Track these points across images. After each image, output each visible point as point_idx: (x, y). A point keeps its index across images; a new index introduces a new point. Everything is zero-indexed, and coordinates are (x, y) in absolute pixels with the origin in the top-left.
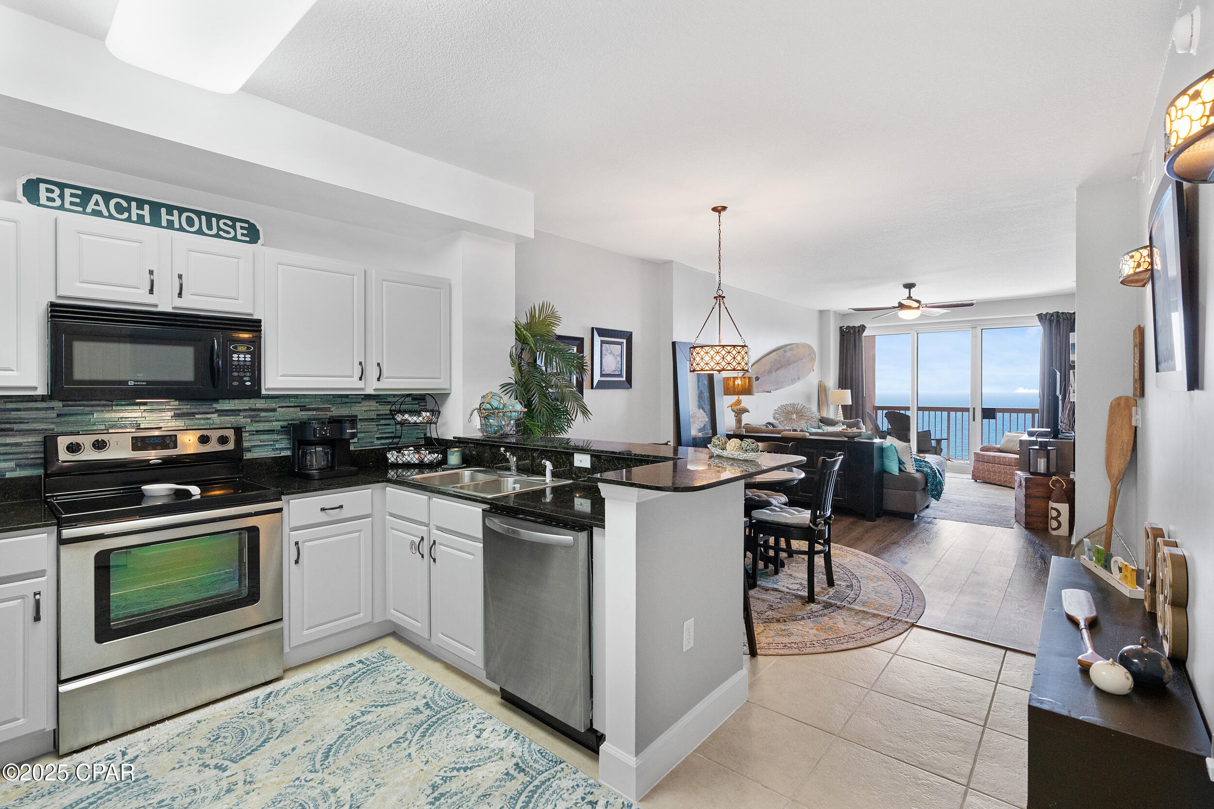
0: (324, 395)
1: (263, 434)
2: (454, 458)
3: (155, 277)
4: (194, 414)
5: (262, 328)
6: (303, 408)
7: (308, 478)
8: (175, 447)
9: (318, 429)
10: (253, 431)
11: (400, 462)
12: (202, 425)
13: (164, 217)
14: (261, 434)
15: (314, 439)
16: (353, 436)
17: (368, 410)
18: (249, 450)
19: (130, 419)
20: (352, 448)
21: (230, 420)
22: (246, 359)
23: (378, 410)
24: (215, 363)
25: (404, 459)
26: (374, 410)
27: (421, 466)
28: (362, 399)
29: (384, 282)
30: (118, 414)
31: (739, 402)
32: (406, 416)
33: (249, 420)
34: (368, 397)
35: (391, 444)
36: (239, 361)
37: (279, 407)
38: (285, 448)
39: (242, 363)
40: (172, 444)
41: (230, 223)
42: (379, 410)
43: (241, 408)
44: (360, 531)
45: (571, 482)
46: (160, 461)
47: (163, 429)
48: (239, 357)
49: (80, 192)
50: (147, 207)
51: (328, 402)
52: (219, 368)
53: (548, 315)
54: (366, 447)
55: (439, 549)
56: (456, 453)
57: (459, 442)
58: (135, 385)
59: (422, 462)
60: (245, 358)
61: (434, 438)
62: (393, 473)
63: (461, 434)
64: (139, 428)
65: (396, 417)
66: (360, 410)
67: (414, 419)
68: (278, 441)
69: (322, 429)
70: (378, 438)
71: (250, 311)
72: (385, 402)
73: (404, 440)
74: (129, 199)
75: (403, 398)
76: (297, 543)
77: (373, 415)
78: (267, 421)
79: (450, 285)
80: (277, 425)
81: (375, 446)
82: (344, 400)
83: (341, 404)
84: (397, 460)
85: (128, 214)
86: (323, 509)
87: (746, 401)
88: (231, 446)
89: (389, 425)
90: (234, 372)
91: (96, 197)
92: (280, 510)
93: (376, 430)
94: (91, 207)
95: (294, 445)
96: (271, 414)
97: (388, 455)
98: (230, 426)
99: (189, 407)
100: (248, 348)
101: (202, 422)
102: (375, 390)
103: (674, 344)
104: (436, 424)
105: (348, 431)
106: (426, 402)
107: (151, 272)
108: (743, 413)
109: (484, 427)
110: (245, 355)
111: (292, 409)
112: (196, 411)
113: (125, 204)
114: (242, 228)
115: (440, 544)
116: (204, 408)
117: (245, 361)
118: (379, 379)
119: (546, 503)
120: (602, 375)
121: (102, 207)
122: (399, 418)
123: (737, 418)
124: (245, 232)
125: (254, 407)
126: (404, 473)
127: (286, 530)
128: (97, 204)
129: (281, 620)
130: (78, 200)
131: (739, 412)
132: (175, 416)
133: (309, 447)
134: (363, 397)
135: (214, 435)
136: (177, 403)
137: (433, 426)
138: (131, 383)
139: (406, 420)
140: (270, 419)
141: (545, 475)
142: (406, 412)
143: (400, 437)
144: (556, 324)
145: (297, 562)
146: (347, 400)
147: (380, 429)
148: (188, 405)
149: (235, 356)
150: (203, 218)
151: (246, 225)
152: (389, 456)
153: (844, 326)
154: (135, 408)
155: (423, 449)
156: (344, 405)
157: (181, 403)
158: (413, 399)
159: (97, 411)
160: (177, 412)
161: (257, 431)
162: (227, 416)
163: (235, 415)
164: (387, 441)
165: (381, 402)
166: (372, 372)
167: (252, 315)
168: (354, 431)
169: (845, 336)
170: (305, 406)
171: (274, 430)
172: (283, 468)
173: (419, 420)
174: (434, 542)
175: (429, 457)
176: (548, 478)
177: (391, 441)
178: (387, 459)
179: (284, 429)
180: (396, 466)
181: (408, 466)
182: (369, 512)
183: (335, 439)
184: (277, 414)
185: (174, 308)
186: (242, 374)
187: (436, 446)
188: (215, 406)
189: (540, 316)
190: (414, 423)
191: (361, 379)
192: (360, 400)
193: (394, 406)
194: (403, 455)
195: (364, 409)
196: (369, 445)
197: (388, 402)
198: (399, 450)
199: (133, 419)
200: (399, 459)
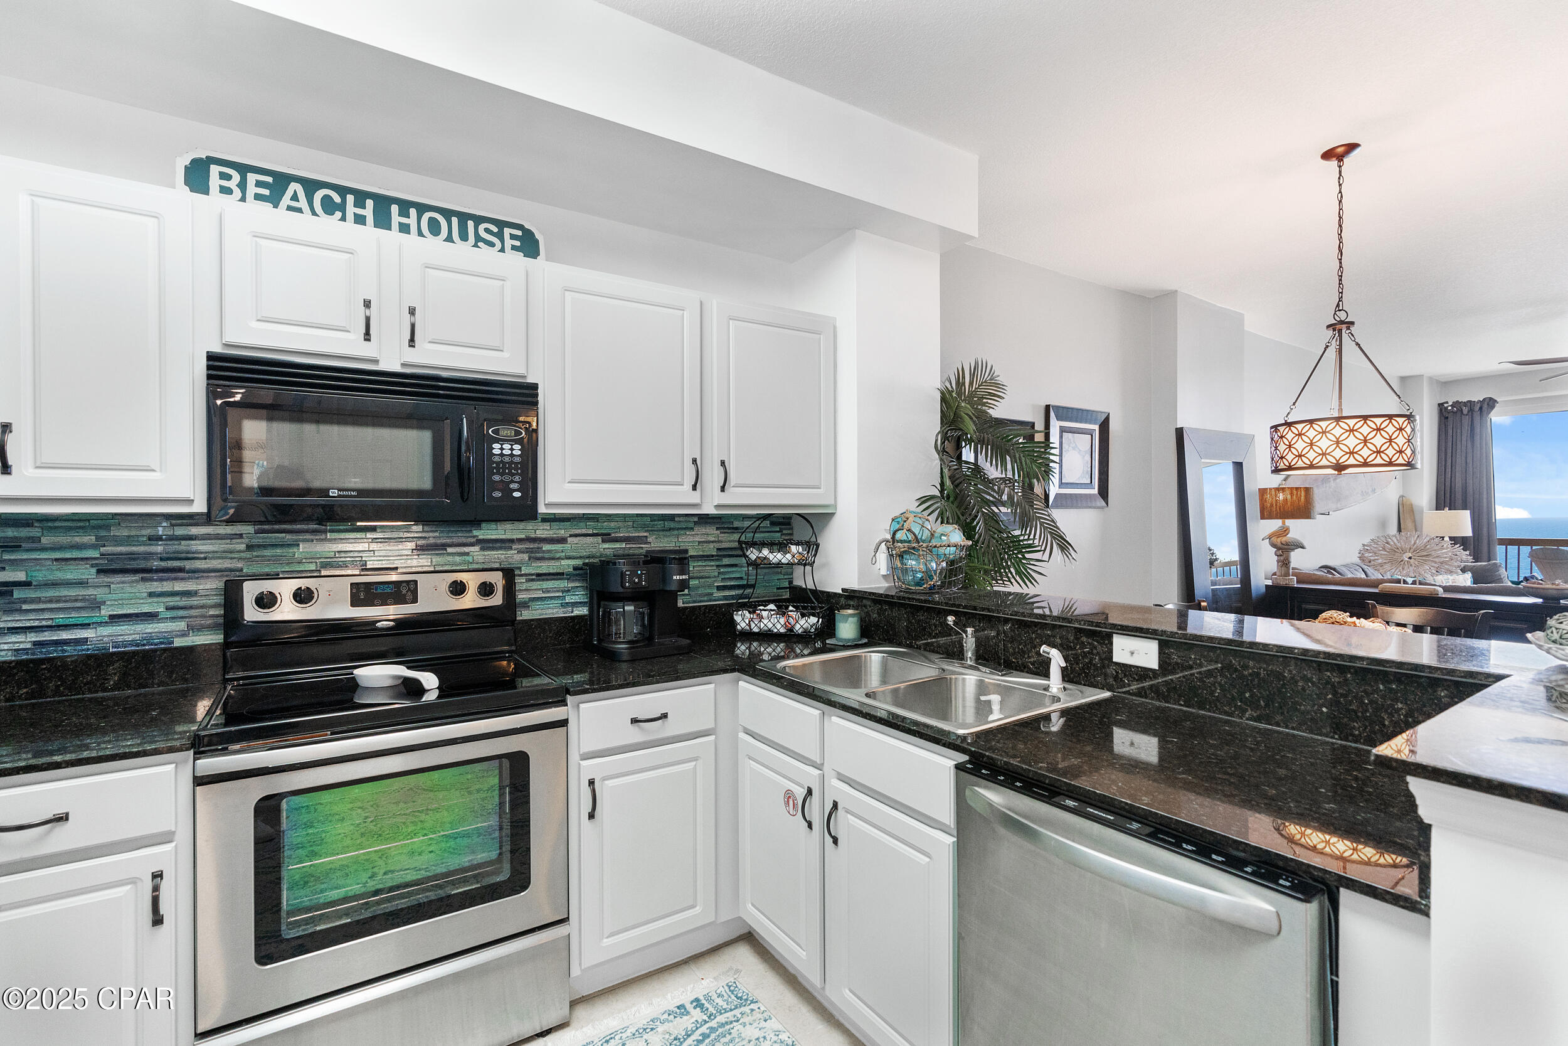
0: (637, 515)
1: (547, 580)
2: (847, 628)
3: (373, 312)
4: (444, 546)
5: (540, 398)
6: (607, 538)
7: (612, 657)
8: (415, 600)
9: (628, 573)
10: (532, 575)
11: (756, 630)
12: (457, 565)
13: (396, 218)
14: (543, 580)
15: (621, 590)
16: (684, 585)
17: (703, 542)
18: (525, 605)
19: (351, 554)
20: (680, 604)
21: (497, 556)
22: (514, 452)
23: (719, 542)
24: (463, 459)
25: (762, 625)
26: (713, 542)
27: (790, 638)
28: (695, 523)
29: (731, 322)
30: (335, 546)
31: (1285, 531)
32: (765, 552)
33: (526, 557)
34: (705, 520)
35: (741, 597)
36: (502, 455)
37: (571, 536)
38: (580, 603)
39: (507, 459)
40: (409, 596)
41: (495, 230)
42: (721, 542)
43: (514, 537)
44: (696, 759)
45: (1107, 694)
46: (392, 623)
47: (399, 571)
48: (502, 449)
49: (269, 179)
50: (370, 203)
51: (644, 527)
52: (469, 468)
53: (985, 382)
54: (701, 601)
55: (844, 823)
56: (850, 619)
57: (852, 597)
58: (339, 496)
59: (791, 630)
60: (512, 449)
61: (810, 590)
62: (743, 648)
63: (854, 585)
64: (365, 569)
65: (749, 552)
66: (691, 541)
67: (776, 557)
68: (569, 591)
69: (634, 573)
70: (719, 588)
71: (520, 370)
72: (729, 528)
73: (759, 591)
74: (343, 191)
75: (758, 523)
76: (591, 783)
77: (711, 549)
78: (553, 559)
79: (835, 328)
80: (567, 565)
81: (715, 600)
82: (668, 524)
83: (663, 531)
84: (750, 626)
85: (341, 214)
86: (635, 721)
87: (1297, 528)
88: (497, 600)
89: (735, 565)
90: (494, 474)
91: (294, 187)
92: (564, 723)
93: (716, 574)
94: (286, 200)
95: (591, 598)
96: (558, 547)
97: (735, 617)
98: (497, 566)
99: (437, 534)
100: (518, 433)
101: (458, 559)
102: (718, 507)
103: (1180, 433)
104: (812, 564)
105: (674, 577)
106: (792, 529)
107: (367, 304)
108: (1293, 550)
109: (896, 573)
110: (512, 445)
111: (589, 540)
112: (448, 541)
113: (337, 199)
114: (513, 237)
115: (848, 811)
116: (460, 537)
117: (512, 455)
118: (723, 489)
119: (1048, 733)
120: (1062, 485)
121: (303, 203)
122: (753, 554)
123: (1282, 558)
124: (518, 243)
125: (533, 536)
126: (762, 649)
127: (574, 756)
128: (295, 197)
129: (564, 921)
130: (266, 192)
131: (1284, 548)
132: (418, 550)
133: (614, 605)
134: (696, 519)
135: (472, 581)
136: (420, 528)
137: (808, 568)
138: (333, 493)
139: (765, 558)
140: (558, 555)
141: (1046, 675)
142: (760, 545)
143: (753, 586)
144: (999, 397)
145: (591, 816)
146: (672, 525)
147: (723, 573)
148: (437, 531)
149: (496, 446)
150: (455, 220)
151: (519, 233)
152: (737, 618)
153: (1447, 403)
154: (358, 535)
155: (791, 608)
156: (668, 533)
157: (426, 528)
158: (773, 524)
159: (304, 541)
160: (420, 542)
161: (538, 575)
162: (493, 549)
163: (505, 548)
164: (733, 593)
165: (724, 528)
166: (712, 477)
167: (525, 377)
168: (684, 577)
169: (1450, 419)
170: (609, 534)
171: (563, 574)
172: (577, 637)
173: (786, 558)
174: (835, 805)
175: (807, 623)
176: (1055, 681)
177: (740, 592)
178: (733, 623)
179: (578, 572)
180: (748, 636)
181: (768, 637)
182: (710, 725)
183: (654, 591)
184: (567, 546)
185: (403, 365)
186: (507, 478)
187: (813, 603)
188: (475, 533)
189: (971, 383)
190: (778, 564)
191: (694, 488)
192: (691, 525)
193: (743, 535)
194: (761, 618)
195: (697, 539)
196: (706, 598)
197: (733, 528)
198: (752, 607)
199: (356, 555)
200: (753, 625)
